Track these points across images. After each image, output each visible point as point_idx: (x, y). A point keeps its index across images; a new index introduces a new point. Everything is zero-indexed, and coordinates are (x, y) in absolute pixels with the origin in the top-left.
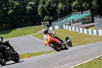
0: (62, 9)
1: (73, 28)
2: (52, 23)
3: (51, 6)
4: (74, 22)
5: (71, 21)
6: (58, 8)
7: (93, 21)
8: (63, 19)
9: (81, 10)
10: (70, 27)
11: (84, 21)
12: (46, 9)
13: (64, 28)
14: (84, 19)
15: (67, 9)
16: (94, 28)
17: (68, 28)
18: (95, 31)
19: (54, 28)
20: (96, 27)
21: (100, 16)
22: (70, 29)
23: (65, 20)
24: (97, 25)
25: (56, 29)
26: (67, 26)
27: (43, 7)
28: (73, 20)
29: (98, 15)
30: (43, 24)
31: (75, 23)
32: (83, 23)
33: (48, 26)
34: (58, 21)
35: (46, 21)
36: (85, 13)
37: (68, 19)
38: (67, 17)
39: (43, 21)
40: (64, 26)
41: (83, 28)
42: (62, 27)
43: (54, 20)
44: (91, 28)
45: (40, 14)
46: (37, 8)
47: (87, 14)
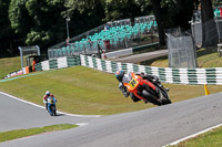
0: (76, 11)
1: (108, 63)
2: (49, 50)
3: (45, 4)
4: (110, 47)
5: (103, 44)
6: (66, 9)
7: (163, 44)
8: (79, 40)
9: (131, 12)
10: (98, 60)
11: (138, 44)
12: (30, 12)
13: (83, 63)
15: (90, 10)
16: (165, 62)
17: (95, 63)
18: (169, 71)
20: (172, 60)
21: (183, 31)
22: (100, 68)
23: (84, 41)
24: (175, 55)
25: (60, 66)
26: (90, 58)
27: (22, 7)
28: (107, 42)
29: (176, 26)
30: (25, 54)
31: (115, 49)
32: (134, 50)
33: (38, 60)
34: (66, 45)
35: (32, 44)
36: (142, 21)
37: (95, 38)
38: (92, 34)
39: (23, 45)
40: (83, 57)
41: (135, 63)
42: (77, 61)
43: (53, 42)
44: (158, 63)
45: (14, 25)
46: (7, 8)
47: (146, 24)
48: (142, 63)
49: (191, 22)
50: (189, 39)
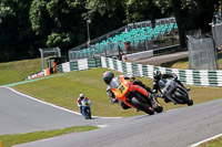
0: (96, 13)
1: (129, 65)
2: (70, 52)
3: (66, 6)
4: (130, 49)
5: (123, 46)
6: (86, 11)
7: (184, 46)
8: (100, 42)
9: (151, 14)
10: (119, 62)
11: (159, 47)
12: (51, 14)
13: (104, 65)
14: (157, 42)
15: (111, 12)
16: (186, 64)
17: (115, 64)
18: (189, 73)
19: (74, 66)
20: (192, 62)
21: (203, 33)
22: (120, 69)
23: (105, 43)
24: (196, 57)
25: (80, 68)
26: (110, 60)
27: (43, 9)
28: (128, 43)
29: (197, 28)
30: (45, 55)
31: (135, 51)
32: (155, 53)
33: (59, 61)
34: (86, 47)
35: (53, 46)
36: (163, 23)
37: (115, 40)
38: (113, 36)
39: (44, 47)
40: (103, 59)
41: (156, 65)
42: (97, 63)
43: (75, 44)
44: (179, 64)
45: (35, 26)
46: (28, 10)
47: (166, 26)
48: (163, 65)
49: (212, 24)
50: (209, 40)
